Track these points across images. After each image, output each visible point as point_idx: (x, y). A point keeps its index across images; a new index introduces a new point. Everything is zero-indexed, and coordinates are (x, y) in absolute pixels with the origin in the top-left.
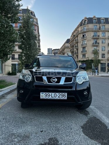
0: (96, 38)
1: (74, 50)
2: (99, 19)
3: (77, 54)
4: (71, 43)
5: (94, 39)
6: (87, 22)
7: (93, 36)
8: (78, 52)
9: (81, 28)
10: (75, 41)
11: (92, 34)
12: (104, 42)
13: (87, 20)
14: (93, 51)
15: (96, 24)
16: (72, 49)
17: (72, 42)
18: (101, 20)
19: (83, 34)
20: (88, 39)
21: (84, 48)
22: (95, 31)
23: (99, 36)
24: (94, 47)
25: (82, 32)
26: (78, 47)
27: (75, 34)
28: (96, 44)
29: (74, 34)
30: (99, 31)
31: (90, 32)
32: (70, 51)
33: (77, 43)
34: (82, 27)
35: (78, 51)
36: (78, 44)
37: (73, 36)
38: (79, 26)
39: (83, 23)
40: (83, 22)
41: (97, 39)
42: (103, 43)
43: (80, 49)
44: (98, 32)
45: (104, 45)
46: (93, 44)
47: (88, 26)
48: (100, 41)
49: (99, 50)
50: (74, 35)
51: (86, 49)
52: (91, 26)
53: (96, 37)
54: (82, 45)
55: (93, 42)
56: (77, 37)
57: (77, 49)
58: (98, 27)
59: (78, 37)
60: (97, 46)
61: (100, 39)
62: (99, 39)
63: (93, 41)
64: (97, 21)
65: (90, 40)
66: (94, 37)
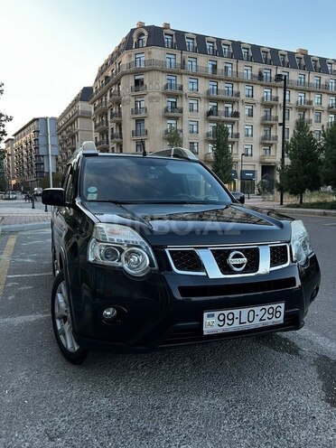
0: (173, 94)
1: (107, 125)
2: (180, 35)
3: (119, 140)
4: (97, 103)
5: (169, 95)
6: (145, 40)
7: (166, 87)
8: (121, 133)
9: (130, 56)
10: (111, 95)
11: (163, 80)
12: (195, 108)
13: (146, 33)
14: (166, 132)
15: (174, 51)
16: (102, 123)
17: (100, 98)
18: (187, 40)
19: (136, 78)
20: (151, 94)
21: (139, 121)
22: (170, 73)
23: (181, 88)
24: (169, 121)
25: (133, 68)
26: (120, 116)
27: (110, 74)
28: (173, 113)
29: (105, 74)
30: (181, 74)
31: (157, 74)
32: (96, 127)
33: (118, 103)
34: (132, 52)
35: (121, 130)
36: (119, 109)
37: (102, 78)
38: (122, 47)
39: (135, 40)
40: (135, 36)
41: (176, 96)
42: (192, 110)
43: (129, 126)
44: (178, 77)
45: (194, 116)
46: (166, 110)
47: (150, 53)
48: (184, 104)
49: (181, 131)
50: (107, 78)
51: (147, 125)
52: (158, 54)
53: (173, 91)
54: (136, 111)
55: (165, 106)
56: (118, 83)
57: (119, 125)
58: (179, 61)
59: (119, 84)
60: (176, 119)
61: (184, 97)
62: (181, 96)
63: (164, 103)
64: (174, 41)
65: (157, 99)
66: (169, 90)
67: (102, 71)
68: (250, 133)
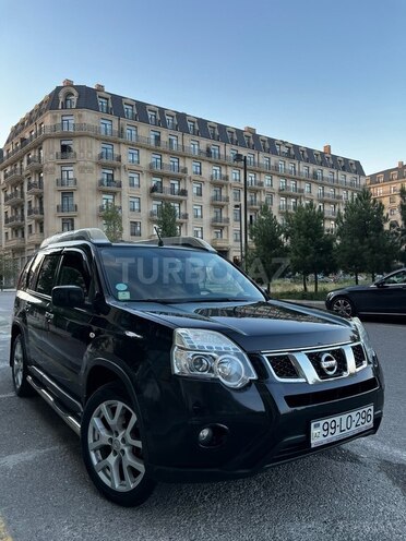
0: (110, 165)
1: (22, 196)
2: (117, 100)
3: (38, 216)
4: (9, 169)
5: (104, 166)
6: (75, 101)
7: (101, 156)
8: (41, 208)
9: (55, 117)
10: (29, 162)
11: (97, 148)
12: (136, 182)
13: (75, 93)
14: (101, 209)
15: (110, 117)
16: (15, 194)
17: (13, 163)
18: (125, 106)
19: (64, 143)
20: (82, 163)
21: (67, 194)
22: (105, 141)
23: (119, 159)
24: (104, 196)
25: (59, 131)
26: (41, 187)
27: (27, 136)
28: (110, 187)
29: (20, 136)
30: (119, 143)
31: (89, 140)
32: (6, 199)
33: (39, 171)
34: (59, 113)
35: (41, 203)
36: (40, 178)
37: (17, 140)
38: (44, 106)
39: (61, 100)
40: (61, 95)
41: (114, 168)
42: (132, 185)
43: (53, 200)
44: (116, 146)
45: (135, 192)
46: (101, 183)
47: (80, 116)
48: (123, 178)
49: (120, 208)
50: (23, 140)
51: (76, 199)
52: (90, 118)
53: (109, 161)
54: (61, 182)
55: (99, 178)
56: (38, 147)
57: (40, 198)
58: (116, 128)
59: (41, 149)
60: (114, 194)
61: (123, 170)
62: (119, 168)
63: (98, 175)
64: (110, 106)
65: (90, 170)
66: (104, 160)
67: (16, 131)
68: (199, 214)
